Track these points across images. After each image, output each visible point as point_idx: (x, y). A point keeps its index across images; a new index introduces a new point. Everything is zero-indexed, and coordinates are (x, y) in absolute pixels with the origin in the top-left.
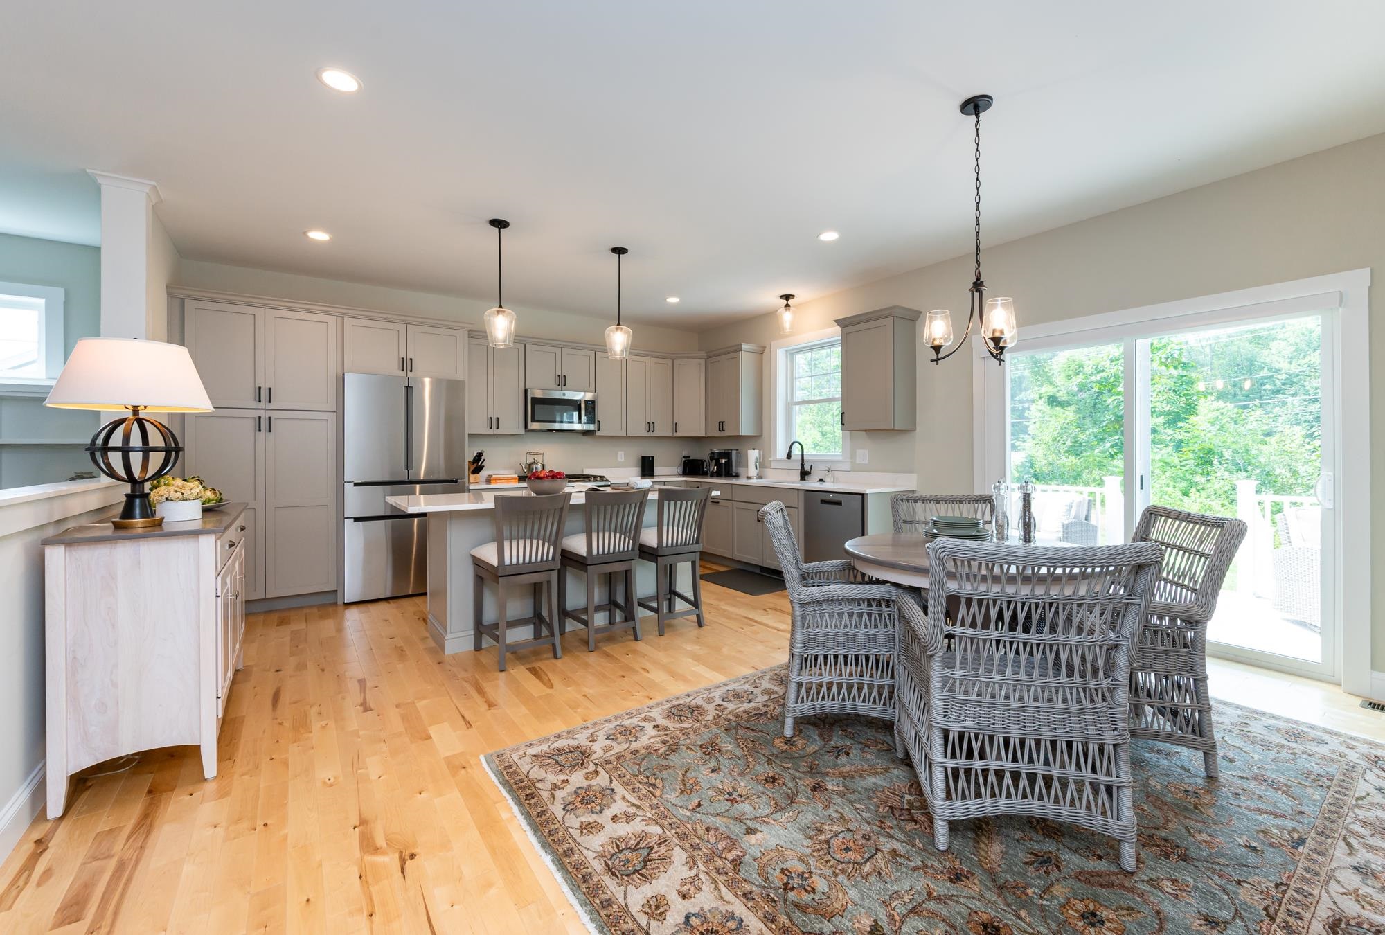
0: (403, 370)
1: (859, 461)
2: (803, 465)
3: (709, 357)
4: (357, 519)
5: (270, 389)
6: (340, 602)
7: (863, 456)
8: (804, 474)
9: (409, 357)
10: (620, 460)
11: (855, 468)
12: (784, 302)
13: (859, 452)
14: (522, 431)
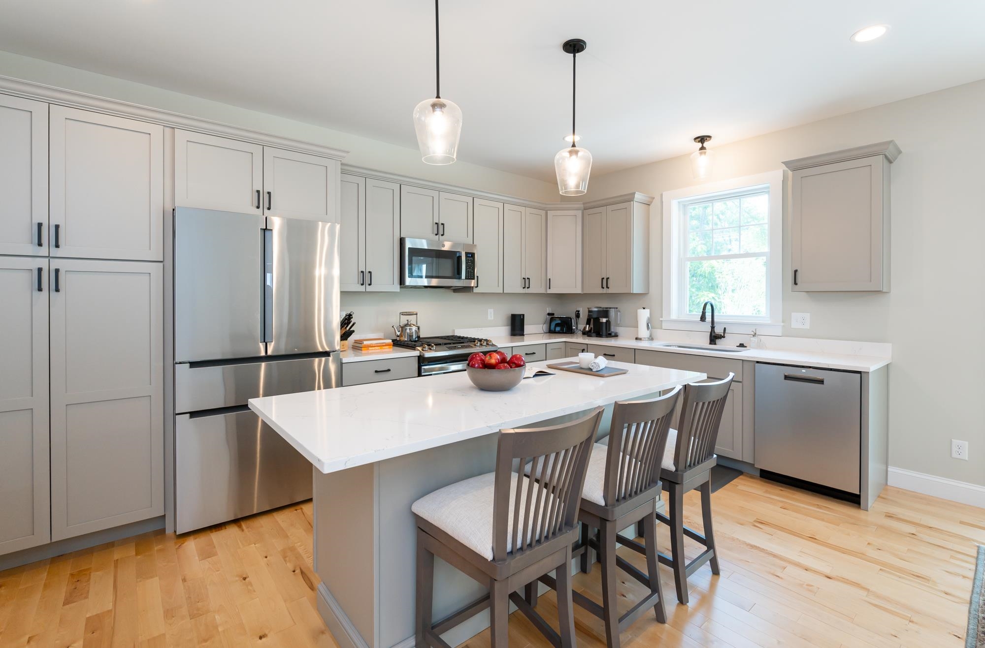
0: (258, 207)
1: (795, 325)
2: (713, 328)
3: (585, 209)
4: (193, 414)
5: (57, 227)
6: (169, 531)
7: (802, 319)
8: (714, 338)
9: (266, 190)
10: (489, 318)
11: (788, 333)
12: (700, 145)
13: (795, 315)
14: (396, 288)
